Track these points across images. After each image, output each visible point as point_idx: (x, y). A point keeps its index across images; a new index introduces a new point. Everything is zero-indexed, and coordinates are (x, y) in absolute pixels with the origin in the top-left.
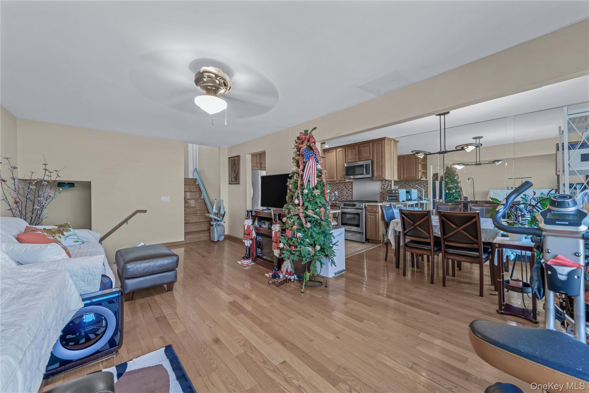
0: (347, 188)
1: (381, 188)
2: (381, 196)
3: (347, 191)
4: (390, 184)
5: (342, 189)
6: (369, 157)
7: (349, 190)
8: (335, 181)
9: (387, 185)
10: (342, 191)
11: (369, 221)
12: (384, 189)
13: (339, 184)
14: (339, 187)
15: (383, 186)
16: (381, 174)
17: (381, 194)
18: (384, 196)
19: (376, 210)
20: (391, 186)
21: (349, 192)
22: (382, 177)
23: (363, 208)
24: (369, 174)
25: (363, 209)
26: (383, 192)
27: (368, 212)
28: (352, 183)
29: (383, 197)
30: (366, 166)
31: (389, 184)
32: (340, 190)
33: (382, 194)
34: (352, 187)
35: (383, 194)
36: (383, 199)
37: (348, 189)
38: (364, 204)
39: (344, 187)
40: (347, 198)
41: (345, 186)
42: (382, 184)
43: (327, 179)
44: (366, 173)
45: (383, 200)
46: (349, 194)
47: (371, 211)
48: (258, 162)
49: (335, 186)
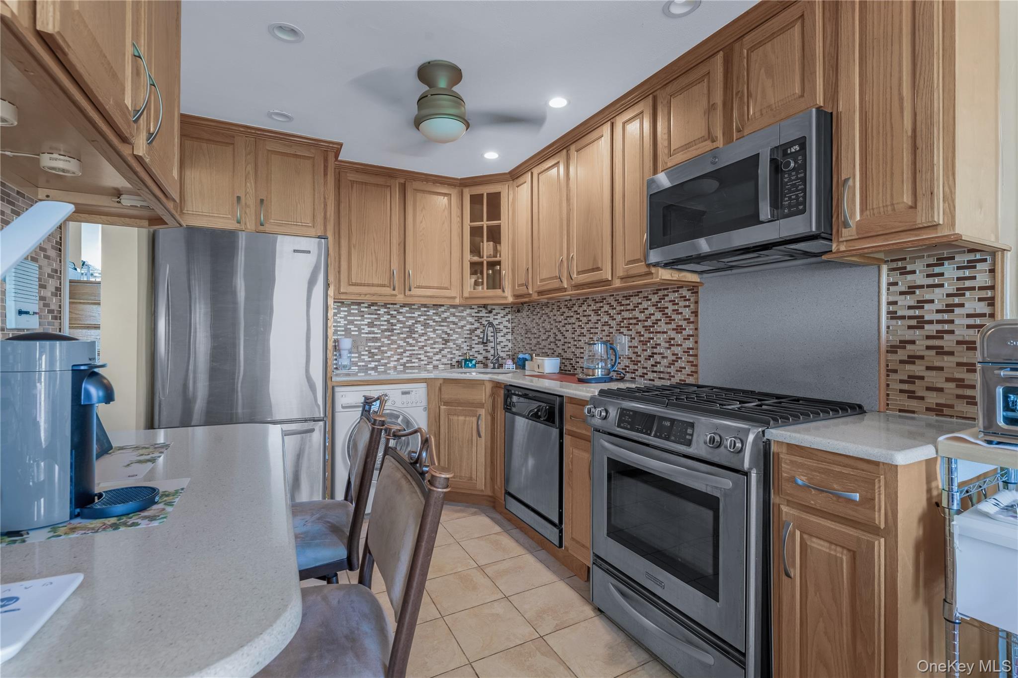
0: (670, 320)
1: (893, 315)
2: (890, 371)
3: (672, 334)
4: (983, 279)
5: (649, 323)
6: (802, 96)
7: (679, 329)
8: (607, 282)
9: (949, 288)
10: (647, 335)
11: (796, 572)
12: (921, 323)
13: (635, 300)
14: (636, 313)
15: (910, 300)
16: (907, 199)
17: (891, 357)
18: (918, 369)
19: (869, 501)
20: (991, 301)
21: (679, 338)
22: (921, 219)
23: (746, 465)
24: (799, 208)
25: (746, 474)
26: (913, 342)
27: (789, 503)
28: (694, 289)
29: (912, 379)
30: (773, 161)
31: (968, 284)
32: (639, 328)
33: (902, 355)
34: (695, 313)
35: (912, 359)
36: (911, 395)
37: (673, 326)
38: (751, 438)
39: (658, 315)
40: (672, 370)
41: (662, 310)
42: (902, 287)
43: (575, 276)
44: (775, 204)
45: (913, 404)
46: (678, 350)
47: (817, 500)
48: (239, 198)
49: (619, 308)
